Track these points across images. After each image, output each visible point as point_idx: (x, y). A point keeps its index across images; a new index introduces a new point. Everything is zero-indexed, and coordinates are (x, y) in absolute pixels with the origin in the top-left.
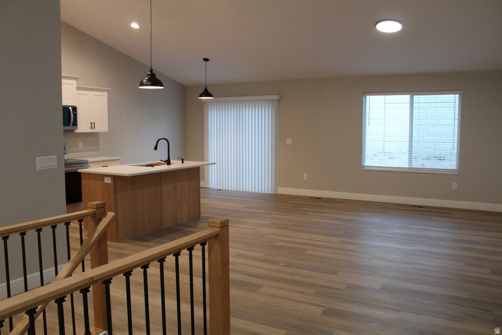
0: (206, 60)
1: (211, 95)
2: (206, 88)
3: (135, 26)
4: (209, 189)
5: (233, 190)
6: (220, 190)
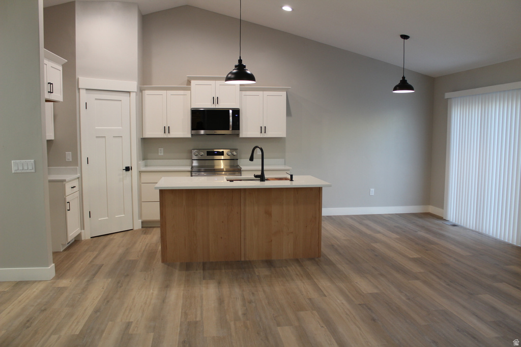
0: (405, 37)
1: (410, 88)
2: (404, 78)
3: (287, 8)
4: (444, 222)
5: (471, 228)
6: (454, 225)
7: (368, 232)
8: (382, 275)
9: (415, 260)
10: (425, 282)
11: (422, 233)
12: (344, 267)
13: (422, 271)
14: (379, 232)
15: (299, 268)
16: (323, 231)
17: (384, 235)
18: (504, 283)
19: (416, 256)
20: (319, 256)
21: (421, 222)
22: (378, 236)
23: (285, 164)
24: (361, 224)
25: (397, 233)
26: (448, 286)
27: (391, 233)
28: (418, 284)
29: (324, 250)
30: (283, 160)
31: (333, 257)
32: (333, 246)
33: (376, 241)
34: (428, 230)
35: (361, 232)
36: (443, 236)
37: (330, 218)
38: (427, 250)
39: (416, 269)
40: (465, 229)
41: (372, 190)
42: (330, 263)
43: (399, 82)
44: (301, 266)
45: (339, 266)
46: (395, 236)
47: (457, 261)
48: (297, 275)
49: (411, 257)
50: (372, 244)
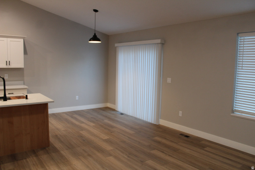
0: (96, 11)
1: (99, 40)
2: (95, 34)
4: (116, 112)
5: (131, 115)
6: (122, 114)
7: (77, 123)
8: (89, 155)
9: (106, 141)
10: (116, 157)
11: (107, 121)
12: (65, 153)
13: (112, 148)
14: (83, 123)
15: (35, 158)
16: (50, 125)
17: (86, 124)
18: (156, 150)
19: (106, 137)
20: (49, 146)
21: (104, 113)
22: (83, 125)
23: (24, 84)
24: (72, 117)
25: (93, 122)
26: (128, 158)
27: (90, 122)
28: (111, 159)
29: (52, 140)
30: (23, 82)
31: (58, 145)
32: (56, 136)
33: (82, 129)
34: (110, 119)
35: (73, 124)
36: (118, 121)
37: (54, 115)
38: (112, 132)
39: (108, 147)
40: (128, 116)
41: (77, 97)
42: (56, 150)
43: (92, 36)
44: (37, 156)
45: (62, 152)
46: (92, 124)
47: (129, 138)
48: (34, 164)
49: (104, 139)
50: (80, 132)
